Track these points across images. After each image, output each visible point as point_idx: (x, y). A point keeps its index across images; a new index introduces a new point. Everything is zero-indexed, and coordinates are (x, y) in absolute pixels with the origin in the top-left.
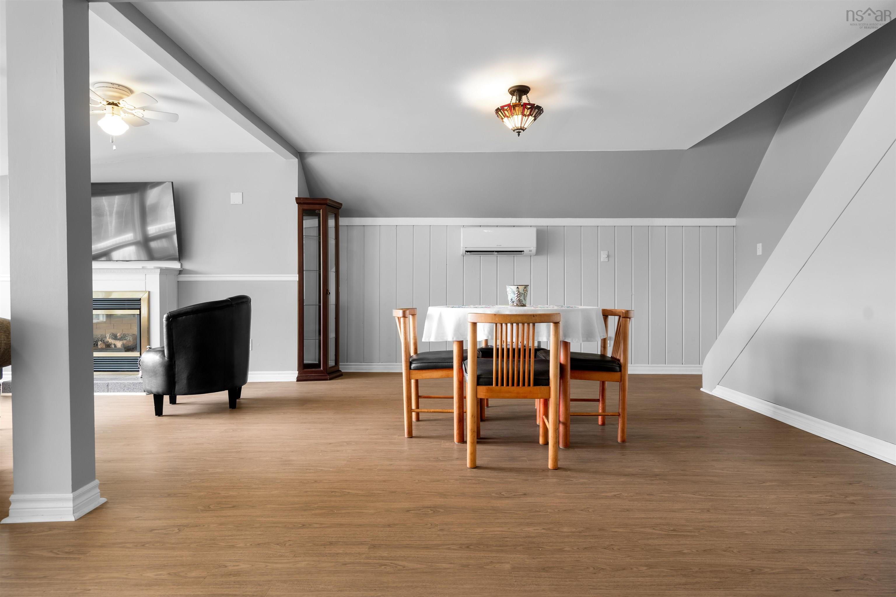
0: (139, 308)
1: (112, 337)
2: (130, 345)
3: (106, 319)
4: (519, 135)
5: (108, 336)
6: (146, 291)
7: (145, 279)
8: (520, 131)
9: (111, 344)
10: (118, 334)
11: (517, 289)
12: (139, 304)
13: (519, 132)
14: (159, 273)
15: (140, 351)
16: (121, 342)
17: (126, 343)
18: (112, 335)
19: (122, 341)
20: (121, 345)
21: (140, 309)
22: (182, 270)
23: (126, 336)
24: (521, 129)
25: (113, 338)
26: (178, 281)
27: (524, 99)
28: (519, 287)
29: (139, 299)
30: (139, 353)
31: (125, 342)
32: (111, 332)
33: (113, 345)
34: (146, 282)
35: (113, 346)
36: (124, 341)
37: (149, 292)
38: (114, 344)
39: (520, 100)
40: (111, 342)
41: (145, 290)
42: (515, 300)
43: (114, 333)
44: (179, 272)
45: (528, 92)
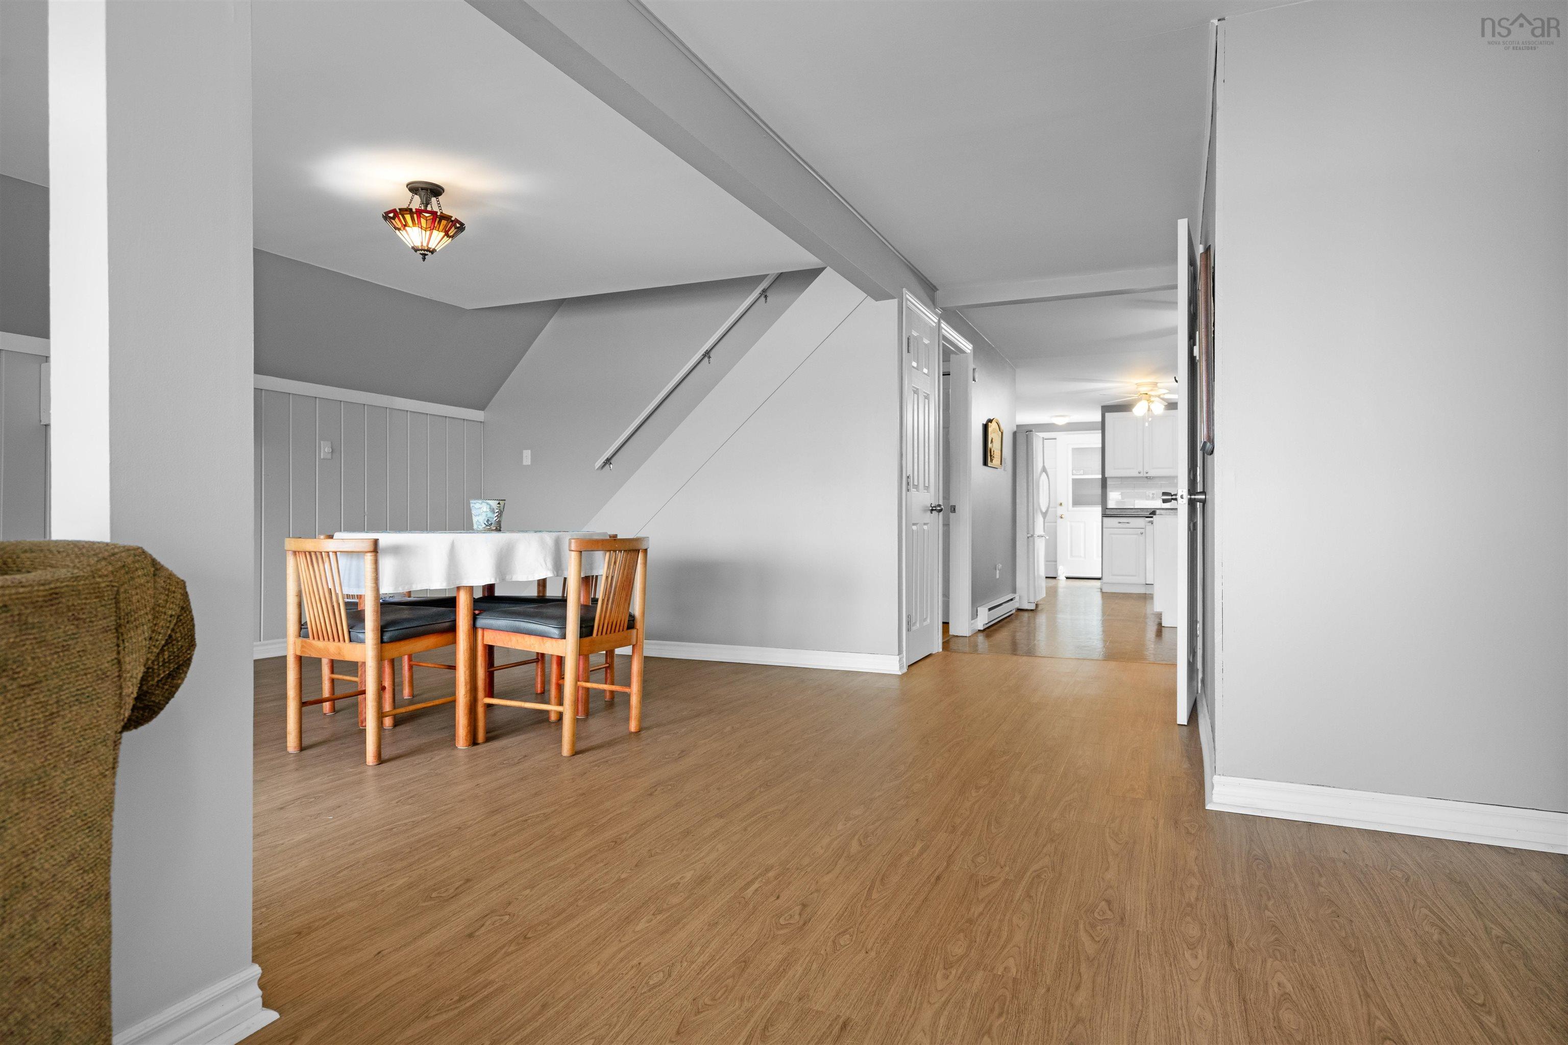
4: (424, 259)
8: (426, 252)
11: (498, 505)
13: (424, 255)
24: (427, 250)
27: (434, 205)
28: (501, 502)
39: (427, 203)
42: (493, 522)
45: (440, 194)
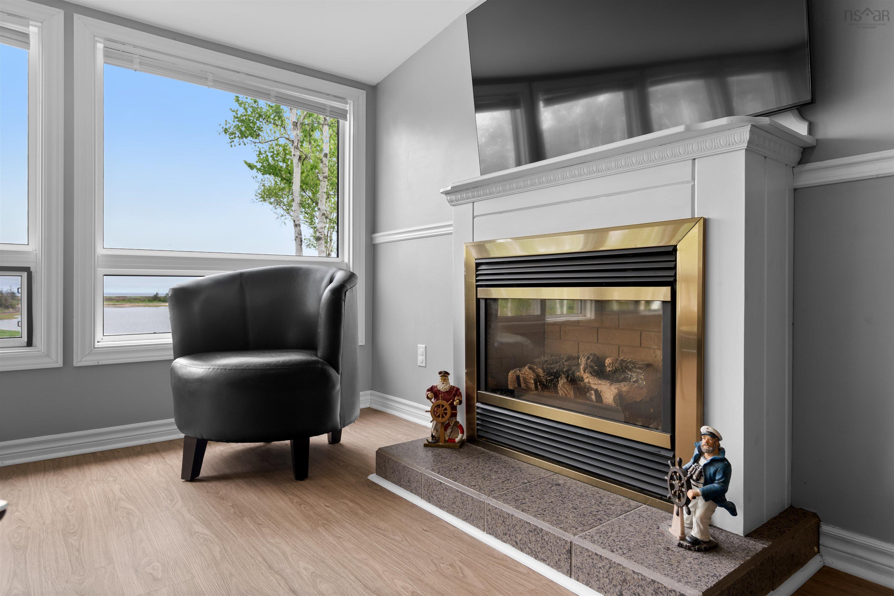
0: (671, 279)
1: (591, 367)
2: (638, 399)
3: (595, 314)
5: (583, 361)
6: (694, 220)
7: (690, 179)
9: (590, 389)
10: (607, 361)
12: (671, 265)
14: (745, 145)
15: (669, 429)
16: (613, 388)
17: (628, 392)
18: (591, 361)
19: (617, 385)
20: (614, 398)
21: (672, 284)
22: (814, 144)
23: (627, 367)
25: (595, 371)
26: (795, 190)
29: (671, 249)
30: (668, 436)
31: (624, 387)
32: (591, 352)
33: (593, 392)
34: (693, 187)
35: (593, 397)
36: (622, 384)
37: (706, 222)
38: (596, 391)
40: (589, 383)
41: (689, 217)
43: (596, 353)
44: (800, 156)
